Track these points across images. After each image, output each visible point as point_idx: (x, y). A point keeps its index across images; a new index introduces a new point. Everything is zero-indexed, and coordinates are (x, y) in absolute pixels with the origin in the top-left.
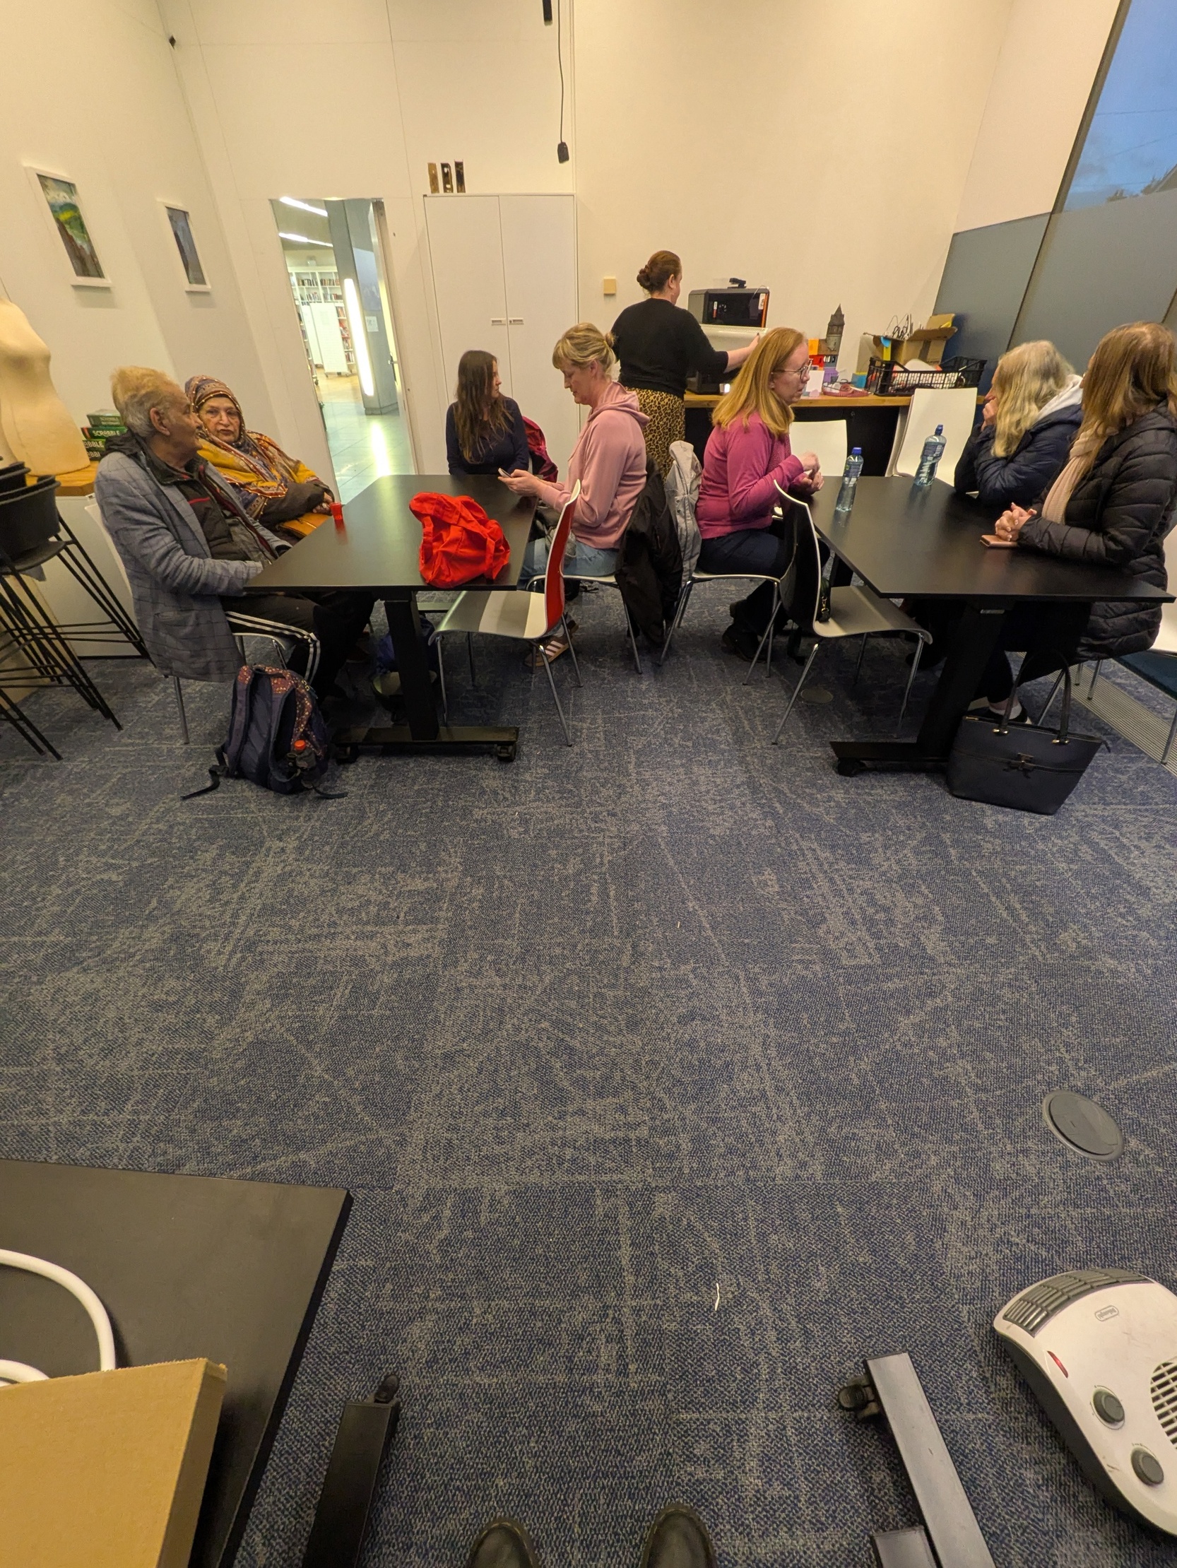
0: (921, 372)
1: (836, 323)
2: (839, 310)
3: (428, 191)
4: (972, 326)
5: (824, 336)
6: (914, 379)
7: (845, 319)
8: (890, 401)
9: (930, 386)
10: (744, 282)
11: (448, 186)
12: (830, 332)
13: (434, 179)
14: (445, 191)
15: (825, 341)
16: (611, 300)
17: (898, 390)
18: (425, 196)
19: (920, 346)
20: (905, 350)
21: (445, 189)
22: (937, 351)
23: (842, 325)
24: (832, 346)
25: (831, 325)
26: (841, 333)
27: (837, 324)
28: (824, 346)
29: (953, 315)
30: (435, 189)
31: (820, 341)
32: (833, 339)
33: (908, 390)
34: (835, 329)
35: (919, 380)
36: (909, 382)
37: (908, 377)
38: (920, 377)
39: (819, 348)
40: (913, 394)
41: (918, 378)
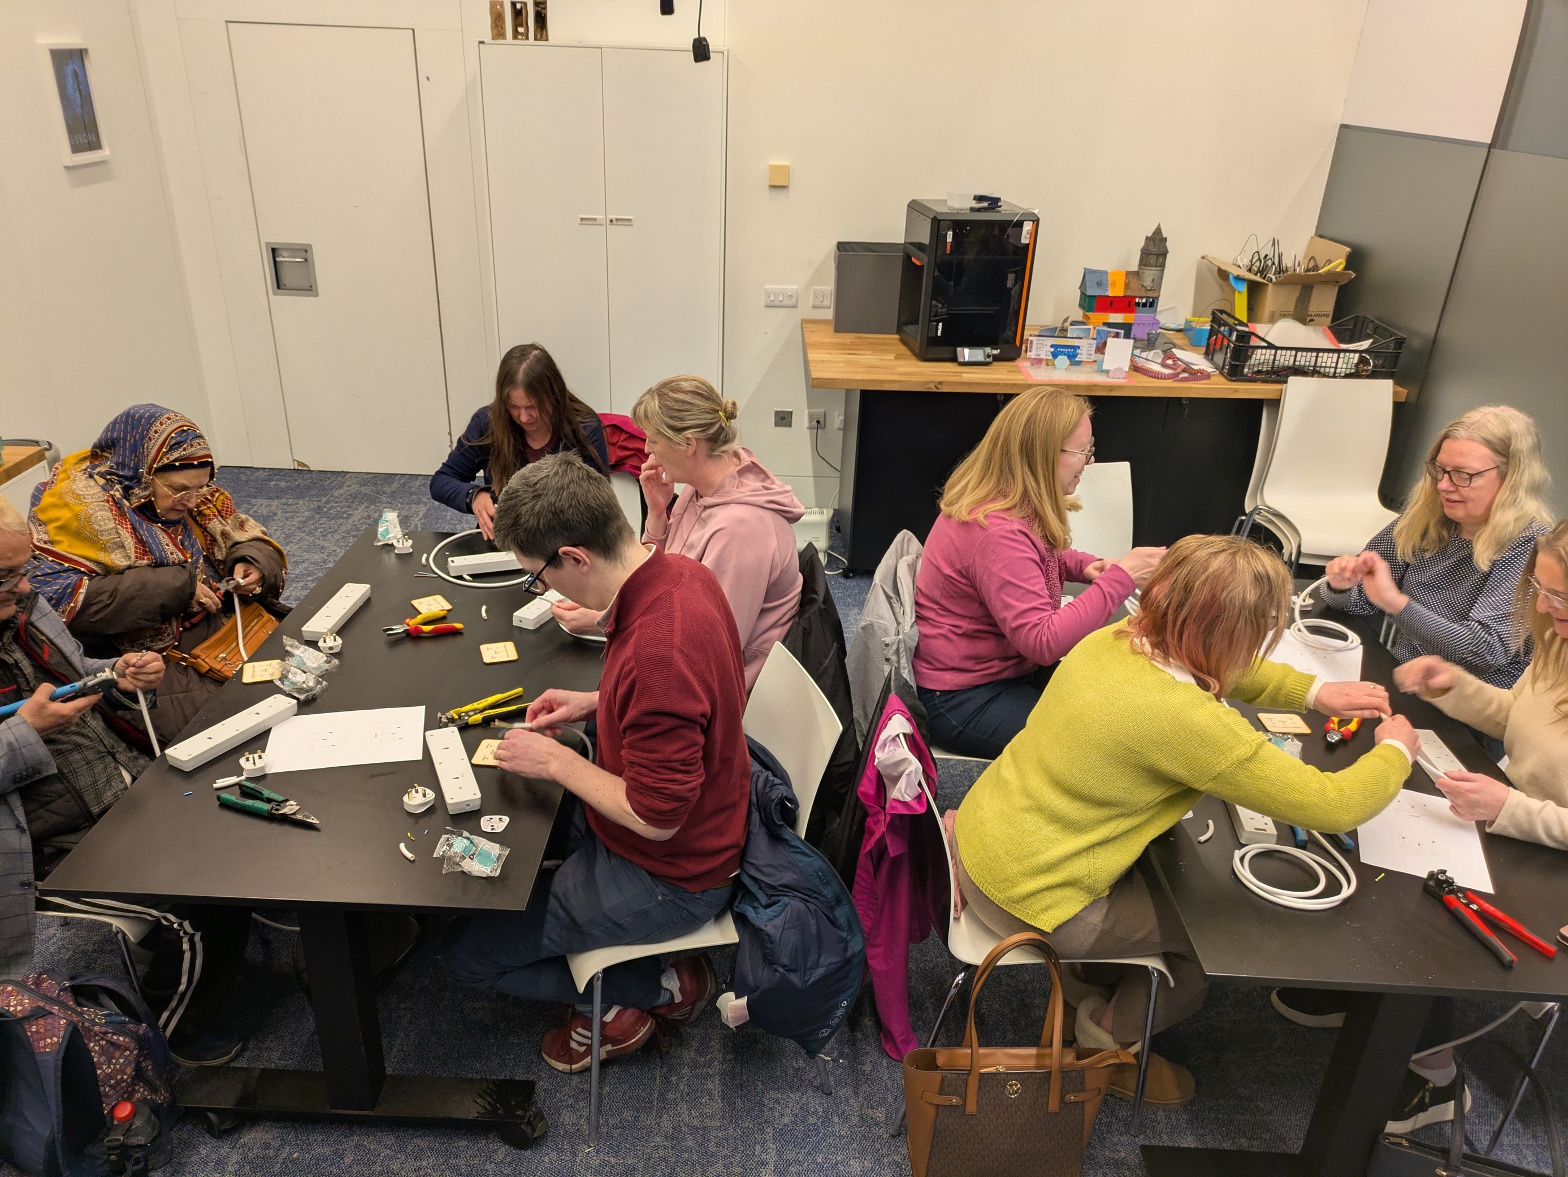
1: (1153, 249)
2: (1158, 231)
3: (487, 34)
4: (1380, 268)
5: (1135, 268)
6: (1286, 359)
7: (1169, 246)
8: (1246, 391)
9: (1314, 372)
10: (998, 200)
11: (521, 30)
12: (1144, 262)
13: (497, 19)
14: (515, 37)
15: (1137, 274)
16: (781, 195)
17: (1260, 373)
18: (482, 42)
19: (1296, 292)
20: (1272, 299)
21: (516, 34)
22: (1324, 301)
23: (1164, 254)
24: (1148, 282)
25: (1145, 252)
26: (1163, 265)
27: (1155, 251)
28: (1134, 283)
29: (1347, 251)
30: (498, 31)
31: (1128, 273)
32: (1149, 276)
33: (1276, 377)
34: (1153, 260)
35: (1295, 361)
36: (1276, 363)
37: (1275, 355)
38: (1296, 356)
39: (1127, 286)
40: (1286, 382)
41: (1292, 358)
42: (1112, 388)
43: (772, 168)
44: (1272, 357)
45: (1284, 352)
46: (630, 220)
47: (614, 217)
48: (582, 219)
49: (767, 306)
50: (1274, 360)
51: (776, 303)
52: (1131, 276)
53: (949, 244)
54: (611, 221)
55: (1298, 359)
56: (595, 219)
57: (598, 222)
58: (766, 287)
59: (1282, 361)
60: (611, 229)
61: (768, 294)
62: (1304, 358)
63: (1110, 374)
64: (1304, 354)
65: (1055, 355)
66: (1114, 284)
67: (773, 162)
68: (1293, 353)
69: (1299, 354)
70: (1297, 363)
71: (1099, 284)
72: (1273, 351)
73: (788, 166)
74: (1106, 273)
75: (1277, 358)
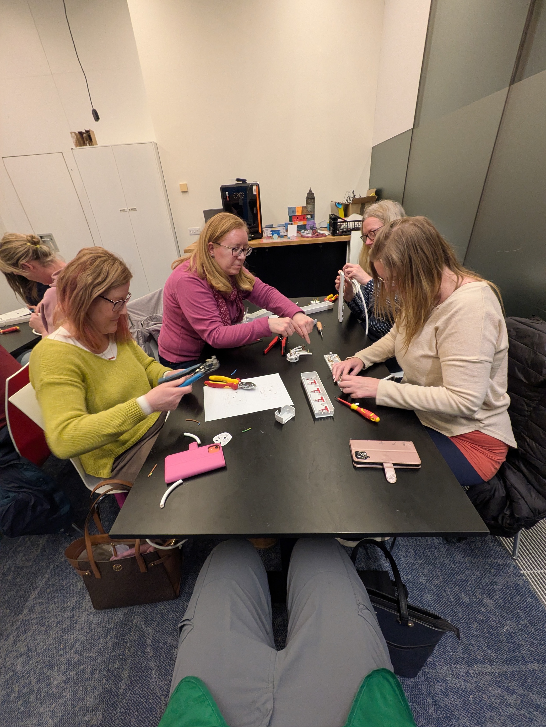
0: (355, 221)
2: (310, 191)
3: (73, 146)
5: (305, 205)
6: (351, 225)
7: (315, 196)
10: (245, 180)
12: (307, 203)
15: (306, 207)
16: (186, 194)
17: (343, 232)
18: (72, 149)
23: (314, 198)
24: (309, 209)
25: (307, 199)
26: (314, 203)
27: (311, 198)
28: (305, 210)
29: (375, 189)
31: (303, 207)
32: (310, 206)
33: (348, 232)
34: (310, 201)
35: (355, 226)
36: (348, 227)
37: (347, 224)
38: (355, 224)
39: (302, 211)
40: (350, 234)
41: (354, 225)
42: (290, 242)
43: (181, 185)
44: (346, 225)
45: (350, 223)
46: (135, 209)
47: (130, 208)
48: (121, 210)
49: (191, 235)
50: (347, 226)
51: (193, 233)
52: (304, 208)
53: (228, 197)
54: (129, 210)
55: (356, 225)
56: (124, 210)
57: (126, 211)
58: (189, 228)
59: (350, 227)
60: (131, 212)
61: (190, 231)
62: (358, 224)
63: (291, 238)
64: (358, 223)
65: (273, 234)
66: (298, 211)
67: (181, 183)
68: (354, 223)
69: (356, 223)
70: (356, 227)
71: (293, 212)
72: (346, 223)
73: (186, 184)
74: (295, 208)
75: (348, 225)
